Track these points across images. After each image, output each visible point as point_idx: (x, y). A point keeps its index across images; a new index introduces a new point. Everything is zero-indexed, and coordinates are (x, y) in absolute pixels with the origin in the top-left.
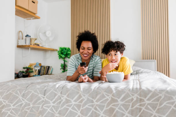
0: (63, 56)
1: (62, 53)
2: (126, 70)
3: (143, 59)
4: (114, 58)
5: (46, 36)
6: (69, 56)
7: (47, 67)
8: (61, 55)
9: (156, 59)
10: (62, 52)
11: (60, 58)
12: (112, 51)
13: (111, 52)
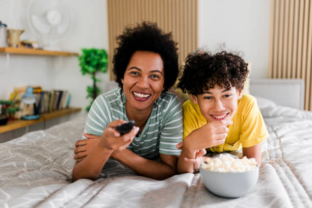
0: (91, 69)
1: (88, 63)
2: (252, 134)
3: (272, 77)
4: (221, 106)
5: (47, 23)
6: (103, 69)
7: (58, 94)
8: (86, 67)
9: (301, 77)
10: (88, 59)
11: (84, 74)
12: (213, 87)
13: (211, 90)
